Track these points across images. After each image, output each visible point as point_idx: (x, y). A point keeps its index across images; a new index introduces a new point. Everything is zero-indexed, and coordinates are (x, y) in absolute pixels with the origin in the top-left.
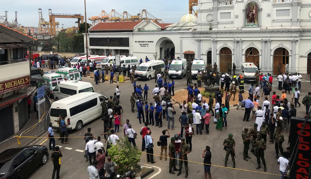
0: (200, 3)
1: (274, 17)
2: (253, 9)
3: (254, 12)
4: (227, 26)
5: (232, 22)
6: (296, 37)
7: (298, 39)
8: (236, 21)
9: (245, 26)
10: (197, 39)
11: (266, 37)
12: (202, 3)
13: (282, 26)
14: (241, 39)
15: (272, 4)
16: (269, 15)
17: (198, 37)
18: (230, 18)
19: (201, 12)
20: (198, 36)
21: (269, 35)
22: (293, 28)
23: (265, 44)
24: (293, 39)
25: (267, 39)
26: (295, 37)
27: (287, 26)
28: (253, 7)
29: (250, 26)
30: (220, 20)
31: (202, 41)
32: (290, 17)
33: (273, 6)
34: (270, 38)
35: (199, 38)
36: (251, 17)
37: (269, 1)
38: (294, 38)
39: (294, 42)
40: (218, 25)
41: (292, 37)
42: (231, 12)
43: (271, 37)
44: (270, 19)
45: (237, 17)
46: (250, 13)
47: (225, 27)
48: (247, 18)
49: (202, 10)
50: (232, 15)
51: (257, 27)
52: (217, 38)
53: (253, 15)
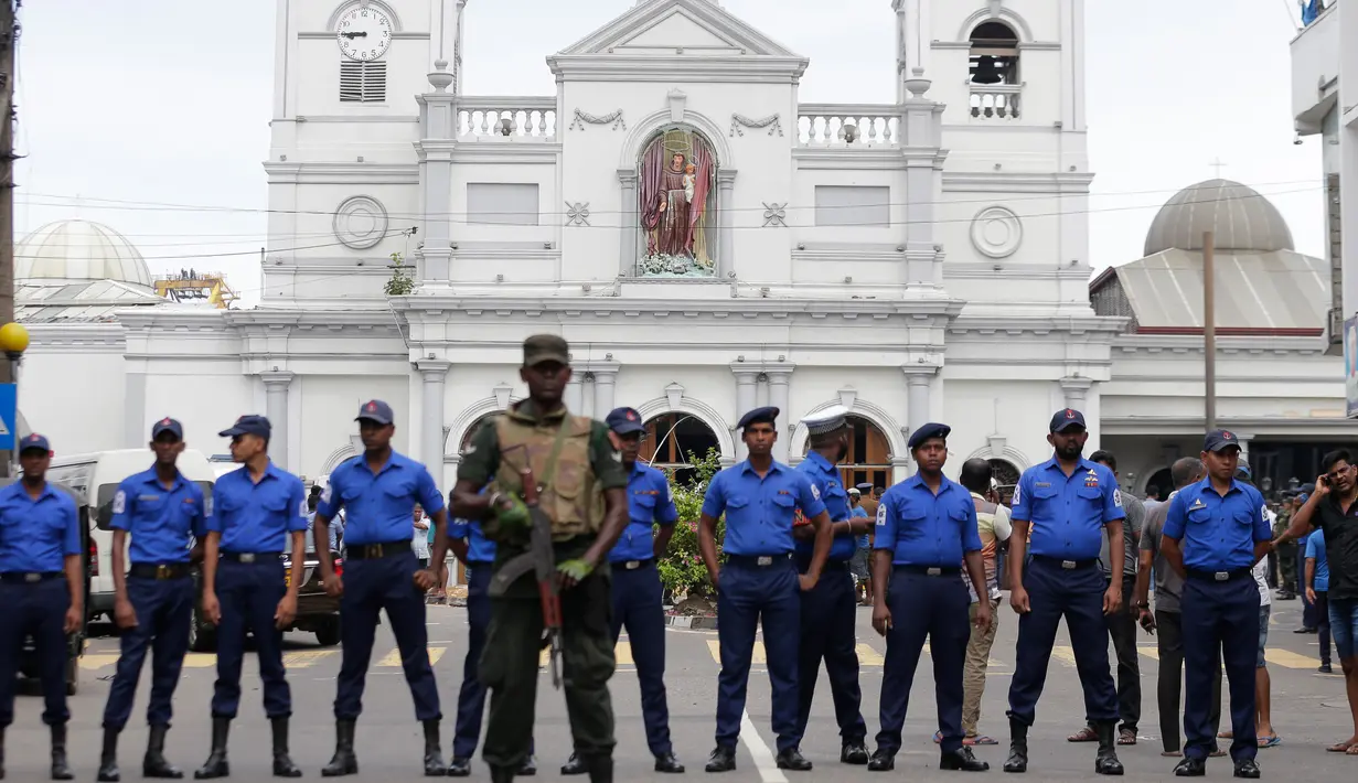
0: (291, 115)
1: (804, 224)
2: (685, 172)
3: (690, 192)
4: (514, 271)
5: (548, 247)
6: (933, 350)
7: (937, 359)
8: (572, 240)
9: (635, 274)
10: (258, 367)
11: (764, 347)
12: (300, 120)
13: (848, 281)
14: (609, 357)
15: (793, 150)
16: (775, 216)
17: (266, 357)
18: (533, 218)
19: (292, 178)
20: (277, 344)
21: (779, 334)
22: (914, 294)
23: (757, 390)
24: (914, 358)
25: (772, 356)
26: (926, 350)
27: (880, 283)
28: (684, 162)
29: (670, 275)
30: (463, 233)
31: (299, 381)
32: (892, 236)
33: (800, 159)
34: (786, 354)
35: (282, 365)
36: (670, 219)
37: (776, 133)
38: (922, 355)
39: (921, 381)
40: (454, 260)
41: (908, 350)
42: (537, 185)
43: (792, 347)
44: (782, 239)
45: (578, 214)
46: (663, 197)
47: (500, 278)
48: (646, 227)
49: (302, 165)
50: (546, 202)
51: (714, 282)
52: (449, 345)
53: (686, 208)
